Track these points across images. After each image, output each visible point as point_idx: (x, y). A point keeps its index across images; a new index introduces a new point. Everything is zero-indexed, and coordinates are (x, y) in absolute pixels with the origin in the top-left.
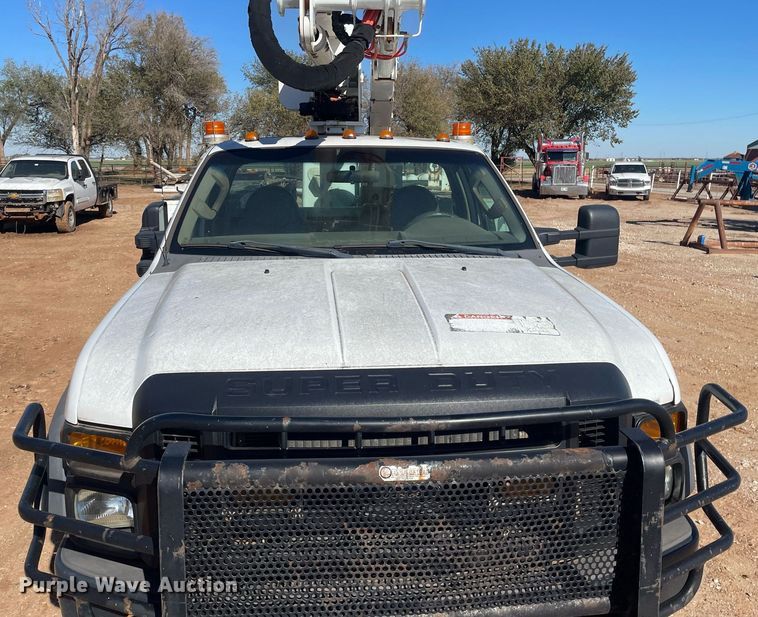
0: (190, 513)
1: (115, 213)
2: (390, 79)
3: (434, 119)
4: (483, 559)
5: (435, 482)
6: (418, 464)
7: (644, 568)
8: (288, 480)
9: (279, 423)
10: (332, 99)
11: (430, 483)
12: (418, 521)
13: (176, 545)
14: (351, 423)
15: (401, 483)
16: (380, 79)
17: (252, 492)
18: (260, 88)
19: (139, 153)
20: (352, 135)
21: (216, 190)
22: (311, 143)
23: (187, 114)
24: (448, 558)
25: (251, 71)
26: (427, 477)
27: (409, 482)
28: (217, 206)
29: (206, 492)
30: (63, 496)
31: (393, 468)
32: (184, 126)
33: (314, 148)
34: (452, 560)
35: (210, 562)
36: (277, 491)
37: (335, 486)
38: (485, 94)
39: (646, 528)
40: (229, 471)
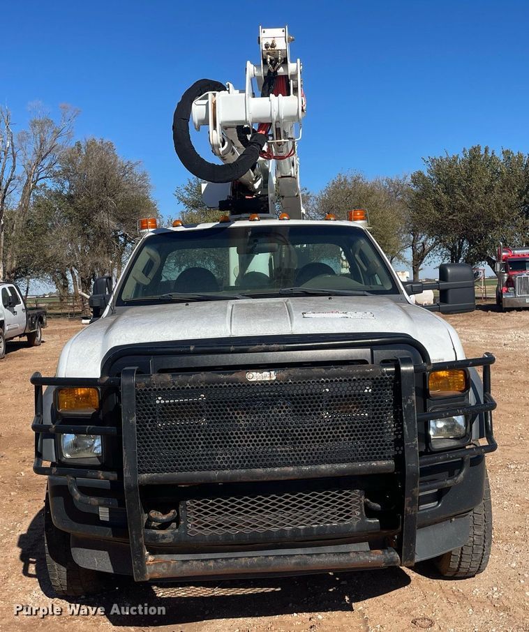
0: (139, 402)
1: (43, 342)
2: (291, 176)
3: (383, 233)
4: (311, 430)
5: (279, 381)
6: (269, 371)
7: (406, 431)
8: (194, 382)
9: (188, 349)
10: (247, 197)
11: (276, 382)
12: (271, 407)
13: (131, 416)
14: (228, 348)
15: (260, 382)
16: (282, 177)
17: (174, 389)
18: (195, 211)
19: (65, 287)
20: (257, 218)
21: (150, 264)
22: (223, 225)
23: (118, 241)
24: (290, 430)
25: (185, 194)
26: (274, 378)
27: (264, 381)
28: (151, 275)
29: (148, 389)
30: (53, 440)
31: (254, 373)
32: (115, 255)
33: (225, 228)
34: (292, 431)
35: (150, 434)
36: (188, 388)
37: (221, 384)
38: (438, 205)
39: (406, 406)
40: (160, 377)
